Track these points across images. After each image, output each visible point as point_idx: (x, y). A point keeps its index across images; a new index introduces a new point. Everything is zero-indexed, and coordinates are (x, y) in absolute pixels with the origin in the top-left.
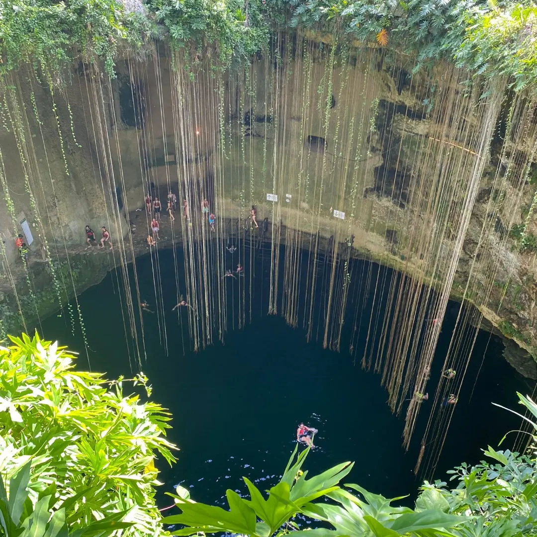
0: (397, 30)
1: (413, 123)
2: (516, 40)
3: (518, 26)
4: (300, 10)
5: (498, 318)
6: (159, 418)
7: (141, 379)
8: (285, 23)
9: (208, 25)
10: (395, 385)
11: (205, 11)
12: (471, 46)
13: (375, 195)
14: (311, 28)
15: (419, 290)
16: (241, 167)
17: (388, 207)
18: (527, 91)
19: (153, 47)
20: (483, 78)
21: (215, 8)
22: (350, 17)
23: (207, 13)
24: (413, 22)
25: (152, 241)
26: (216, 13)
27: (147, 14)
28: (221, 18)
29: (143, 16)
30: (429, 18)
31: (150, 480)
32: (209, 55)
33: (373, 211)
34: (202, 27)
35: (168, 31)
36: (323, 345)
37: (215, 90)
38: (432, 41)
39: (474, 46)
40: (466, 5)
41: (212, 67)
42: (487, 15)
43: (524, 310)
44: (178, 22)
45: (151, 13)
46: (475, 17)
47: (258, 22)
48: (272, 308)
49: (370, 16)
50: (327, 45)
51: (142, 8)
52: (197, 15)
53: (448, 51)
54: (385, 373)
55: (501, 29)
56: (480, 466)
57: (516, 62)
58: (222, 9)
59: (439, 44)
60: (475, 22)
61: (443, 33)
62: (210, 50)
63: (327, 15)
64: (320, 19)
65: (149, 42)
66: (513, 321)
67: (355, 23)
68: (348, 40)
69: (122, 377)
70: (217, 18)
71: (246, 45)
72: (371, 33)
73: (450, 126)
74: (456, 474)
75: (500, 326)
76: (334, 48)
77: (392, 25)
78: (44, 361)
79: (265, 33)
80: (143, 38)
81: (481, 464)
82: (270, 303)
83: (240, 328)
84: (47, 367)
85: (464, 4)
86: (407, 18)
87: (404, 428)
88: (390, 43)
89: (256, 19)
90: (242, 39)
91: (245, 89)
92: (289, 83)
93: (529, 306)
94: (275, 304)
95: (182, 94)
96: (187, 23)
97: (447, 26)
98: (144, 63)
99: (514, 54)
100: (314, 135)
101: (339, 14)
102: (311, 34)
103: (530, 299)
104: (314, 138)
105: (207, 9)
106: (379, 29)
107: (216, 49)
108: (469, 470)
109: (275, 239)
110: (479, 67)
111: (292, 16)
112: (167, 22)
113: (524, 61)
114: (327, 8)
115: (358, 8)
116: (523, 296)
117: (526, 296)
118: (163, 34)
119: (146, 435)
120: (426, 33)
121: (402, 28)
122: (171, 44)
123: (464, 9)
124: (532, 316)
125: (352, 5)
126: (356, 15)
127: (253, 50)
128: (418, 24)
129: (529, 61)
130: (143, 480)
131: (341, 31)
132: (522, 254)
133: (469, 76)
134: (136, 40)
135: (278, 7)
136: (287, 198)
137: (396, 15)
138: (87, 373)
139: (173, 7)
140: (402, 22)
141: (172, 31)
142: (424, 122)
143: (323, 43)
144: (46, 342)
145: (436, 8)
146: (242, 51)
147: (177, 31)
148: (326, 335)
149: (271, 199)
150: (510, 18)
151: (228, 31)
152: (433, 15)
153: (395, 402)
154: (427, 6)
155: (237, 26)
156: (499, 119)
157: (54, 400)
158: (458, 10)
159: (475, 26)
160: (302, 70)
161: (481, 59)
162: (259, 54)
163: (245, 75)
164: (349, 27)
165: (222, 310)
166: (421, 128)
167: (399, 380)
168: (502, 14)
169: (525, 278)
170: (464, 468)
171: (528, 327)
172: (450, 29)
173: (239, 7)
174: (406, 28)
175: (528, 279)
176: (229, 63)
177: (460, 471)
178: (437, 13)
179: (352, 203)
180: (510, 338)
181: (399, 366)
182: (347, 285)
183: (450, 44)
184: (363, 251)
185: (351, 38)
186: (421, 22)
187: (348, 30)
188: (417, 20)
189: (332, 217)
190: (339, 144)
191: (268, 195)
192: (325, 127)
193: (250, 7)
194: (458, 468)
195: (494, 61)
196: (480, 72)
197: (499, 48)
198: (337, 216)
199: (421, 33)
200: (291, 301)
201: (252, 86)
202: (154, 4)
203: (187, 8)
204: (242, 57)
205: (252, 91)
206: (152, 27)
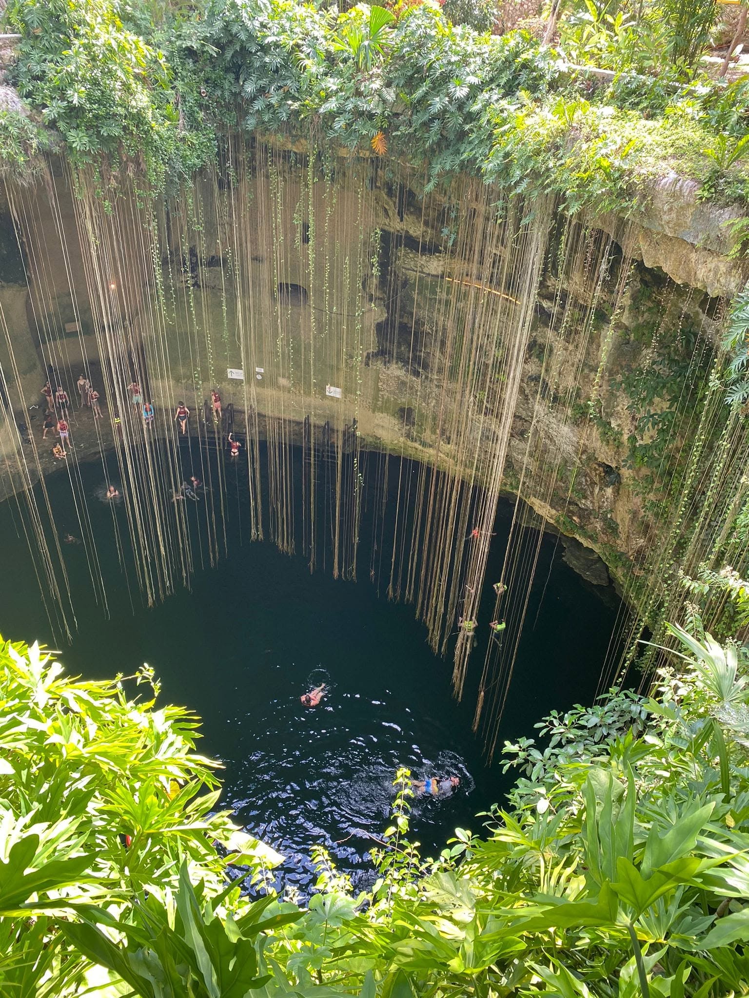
0: (399, 133)
1: (423, 260)
2: (561, 146)
3: (563, 127)
4: (258, 105)
5: (554, 512)
6: (183, 725)
7: (145, 673)
8: (237, 124)
9: (125, 128)
10: (435, 615)
11: (119, 108)
12: (501, 154)
13: (379, 362)
14: (276, 131)
15: (457, 487)
16: (192, 334)
17: (398, 377)
18: (580, 215)
19: (43, 165)
20: (521, 198)
21: (133, 103)
22: (332, 116)
23: (121, 111)
24: (420, 121)
25: (60, 452)
26: (135, 110)
27: (29, 113)
28: (145, 118)
29: (22, 116)
30: (442, 115)
31: (221, 824)
32: (131, 175)
33: (380, 384)
34: (116, 132)
35: (65, 139)
36: (332, 574)
37: (145, 226)
38: (447, 147)
39: (507, 155)
40: (490, 98)
41: (137, 191)
42: (518, 111)
43: (585, 498)
44: (78, 126)
45: (34, 111)
46: (505, 114)
47: (199, 123)
48: (256, 533)
49: (359, 114)
50: (301, 155)
51: (19, 105)
52: (108, 114)
53: (472, 161)
54: (420, 601)
55: (541, 131)
56: (574, 711)
57: (565, 176)
58: (144, 105)
59: (458, 152)
60: (504, 121)
61: (462, 135)
62: (131, 167)
63: (297, 113)
64: (289, 118)
65: (36, 156)
66: (573, 513)
67: (339, 124)
68: (331, 147)
69: (120, 675)
70: (138, 119)
71: (184, 157)
72: (363, 137)
73: (481, 263)
74: (546, 727)
75: (557, 522)
76: (312, 159)
77: (390, 125)
78: (28, 674)
79: (210, 140)
80: (26, 150)
81: (576, 709)
82: (253, 526)
83: (212, 565)
84: (33, 684)
85: (487, 96)
86: (411, 116)
87: (452, 672)
88: (390, 151)
89: (196, 120)
90: (177, 149)
91: (188, 222)
92: (251, 210)
93: (592, 493)
94: (260, 526)
95: (94, 233)
96: (92, 127)
97: (467, 127)
98: (30, 189)
99: (561, 165)
100: (294, 283)
101: (316, 111)
102: (278, 140)
103: (593, 484)
104: (295, 287)
105: (121, 105)
106: (374, 131)
107: (140, 165)
108: (561, 719)
109: (251, 433)
110: (517, 184)
111: (247, 113)
112: (61, 125)
113: (575, 175)
114: (299, 103)
115: (342, 102)
116: (584, 480)
117: (586, 481)
118: (57, 144)
119: (173, 754)
120: (439, 136)
121: (406, 130)
122: (71, 160)
123: (487, 103)
124: (597, 504)
125: (334, 99)
126: (340, 112)
127: (195, 165)
128: (426, 125)
129: (584, 175)
130: (211, 827)
131: (320, 136)
132: (578, 426)
133: (502, 195)
134: (16, 153)
135: (224, 100)
136: (258, 373)
137: (395, 111)
138: (92, 682)
139: (69, 102)
140: (405, 121)
141: (71, 139)
142: (437, 257)
143: (295, 153)
144: (15, 644)
145: (450, 102)
146: (179, 166)
147: (78, 140)
148: (336, 560)
149: (234, 376)
150: (550, 116)
151: (156, 137)
152: (445, 111)
153: (438, 638)
154: (437, 99)
155: (168, 130)
156: (547, 252)
157: (64, 733)
158: (480, 105)
159: (506, 127)
160: (268, 191)
161: (518, 172)
162: (202, 170)
163: (186, 201)
164: (331, 129)
165: (184, 544)
166: (434, 265)
167: (441, 609)
168: (538, 110)
169: (584, 457)
170: (555, 718)
171: (592, 520)
172: (472, 131)
173: (168, 101)
174: (411, 130)
175: (589, 459)
176: (162, 185)
177: (551, 723)
178: (452, 109)
179: (356, 376)
180: (571, 536)
181: (438, 590)
182: (360, 488)
183: (474, 152)
184: (371, 439)
185: (335, 143)
186: (432, 120)
187: (332, 135)
188: (426, 118)
189: (324, 397)
190: (331, 294)
191: (229, 370)
192: (309, 273)
193: (185, 101)
194: (547, 718)
195: (536, 175)
196: (519, 190)
197: (541, 158)
198: (331, 395)
199: (433, 136)
200: (283, 519)
201: (198, 217)
202: (37, 97)
203: (91, 103)
204: (180, 176)
205: (198, 224)
206: (38, 134)
